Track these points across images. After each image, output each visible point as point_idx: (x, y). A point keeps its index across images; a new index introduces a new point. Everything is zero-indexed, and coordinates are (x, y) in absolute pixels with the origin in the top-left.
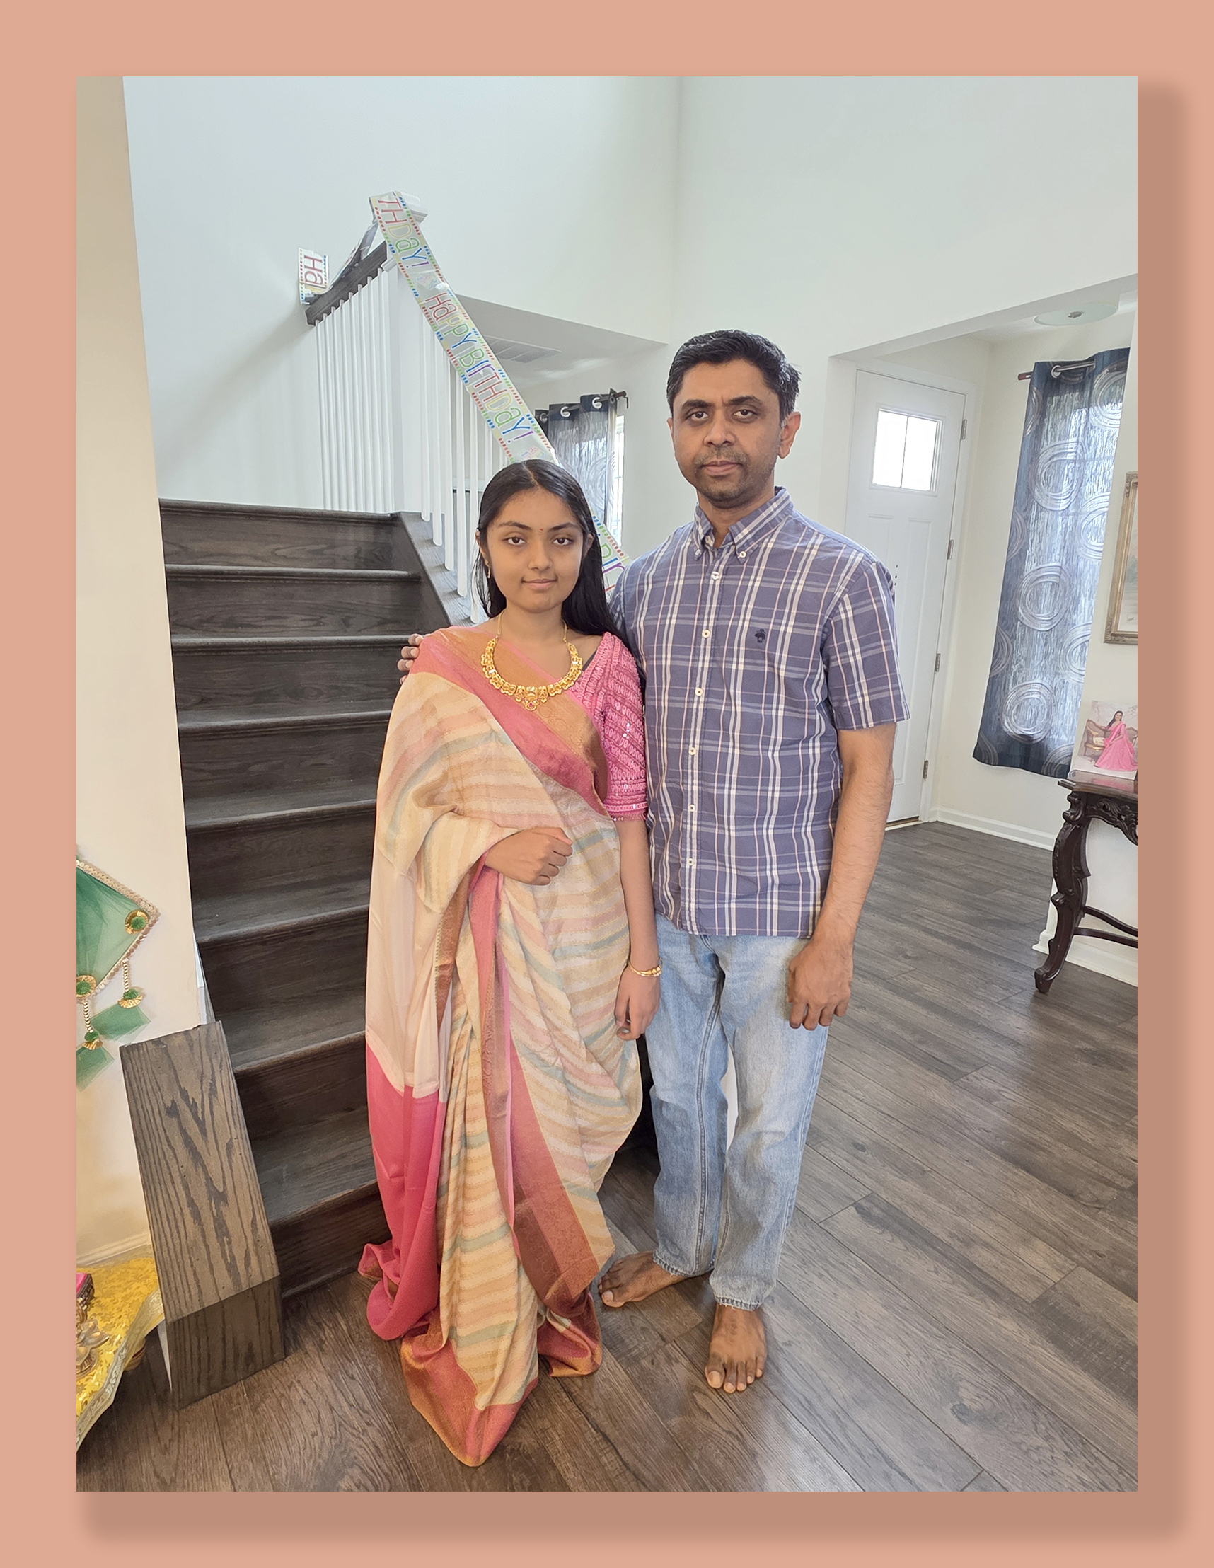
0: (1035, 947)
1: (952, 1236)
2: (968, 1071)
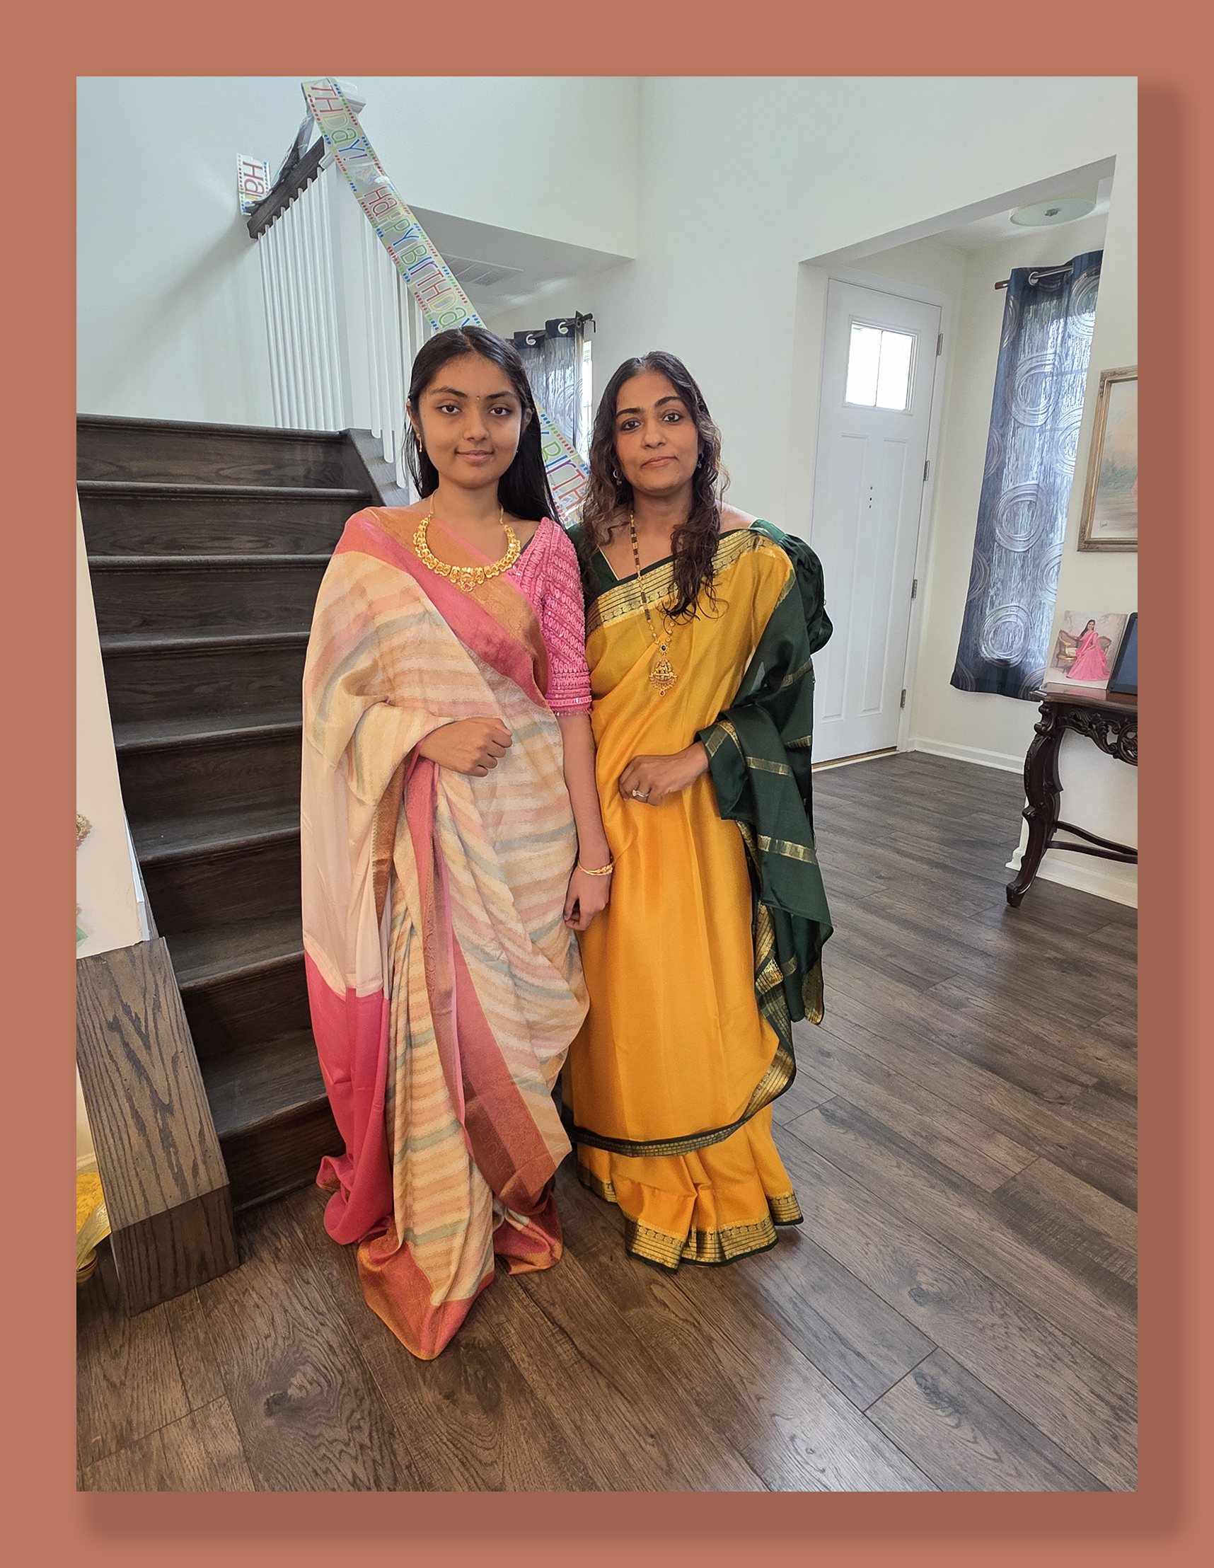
0: (1008, 865)
1: (915, 1133)
2: (937, 981)
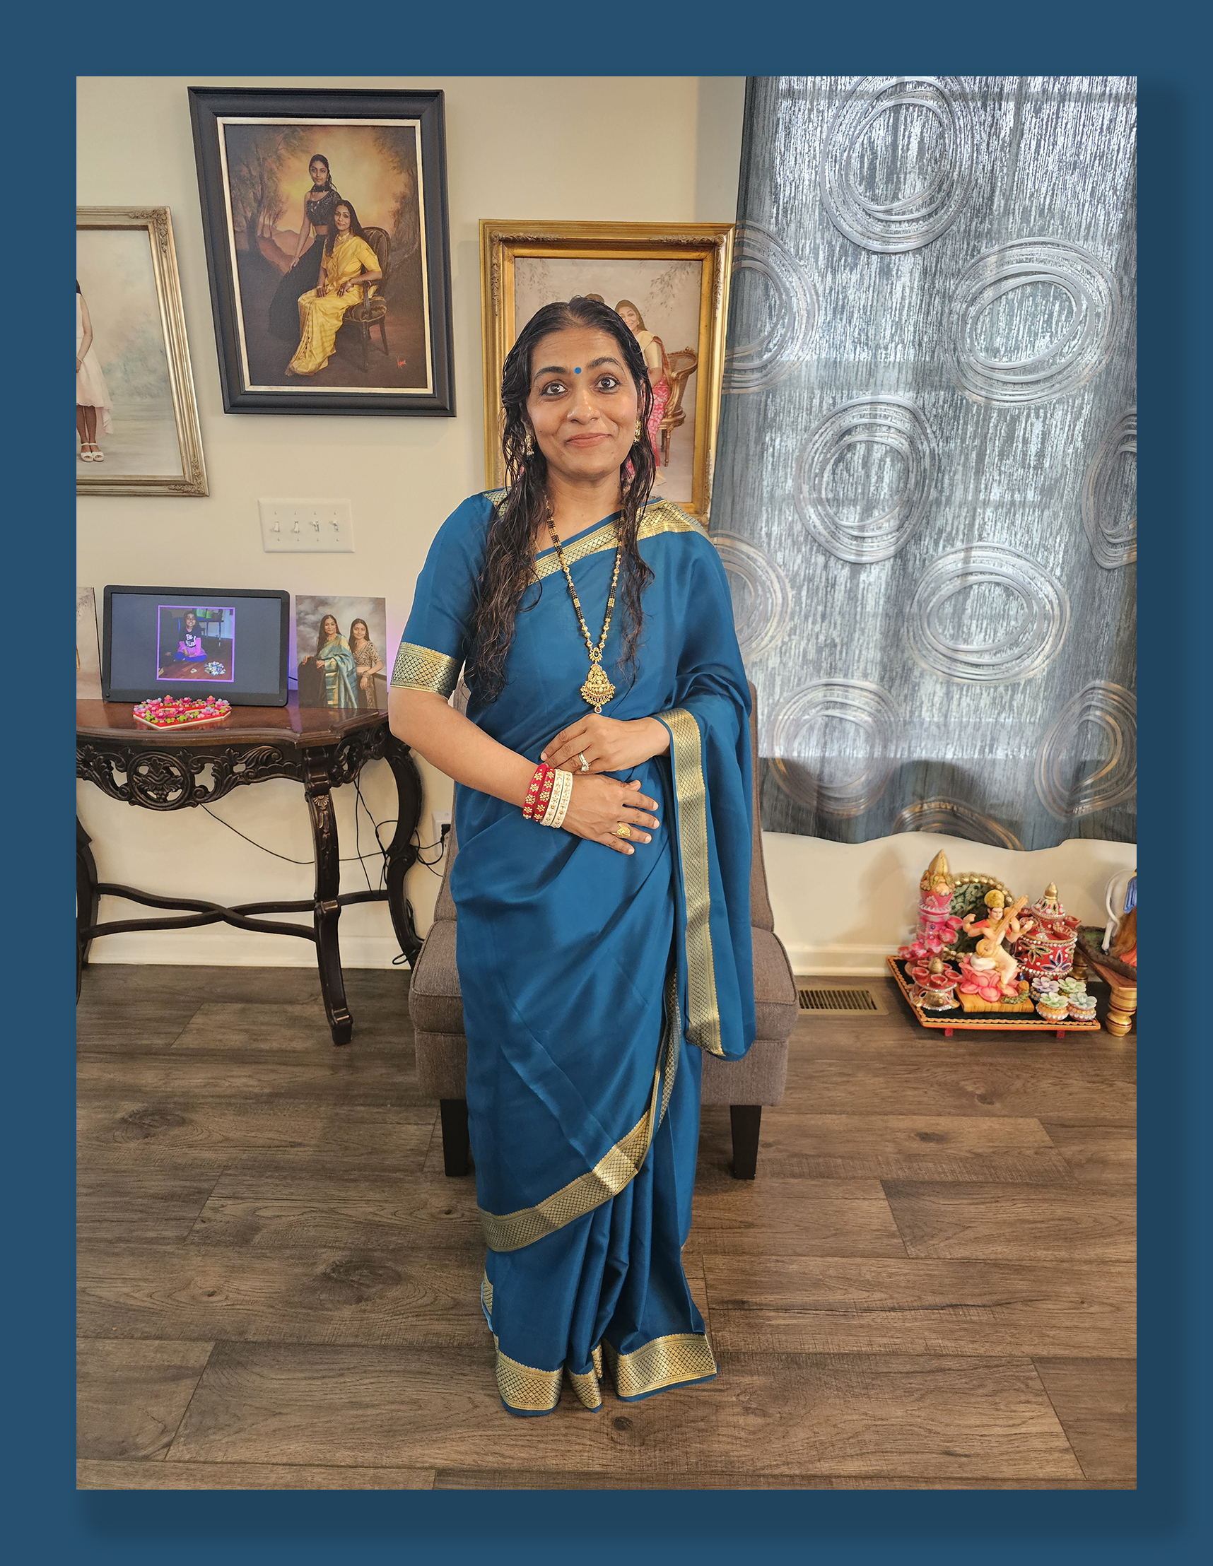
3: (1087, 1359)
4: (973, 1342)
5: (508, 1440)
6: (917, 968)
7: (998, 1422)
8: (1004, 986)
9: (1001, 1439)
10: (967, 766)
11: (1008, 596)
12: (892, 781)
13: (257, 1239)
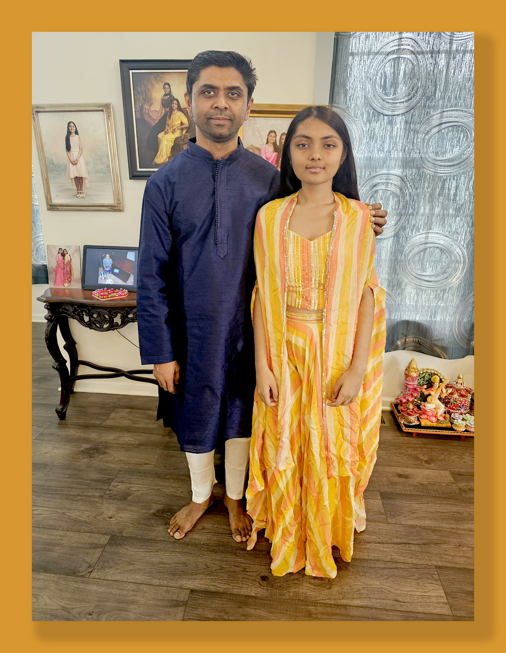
3: (459, 569)
4: (411, 558)
5: (219, 581)
6: (402, 407)
7: (418, 590)
8: (439, 416)
9: (418, 597)
10: (425, 323)
11: (442, 253)
12: (393, 328)
13: (129, 498)
